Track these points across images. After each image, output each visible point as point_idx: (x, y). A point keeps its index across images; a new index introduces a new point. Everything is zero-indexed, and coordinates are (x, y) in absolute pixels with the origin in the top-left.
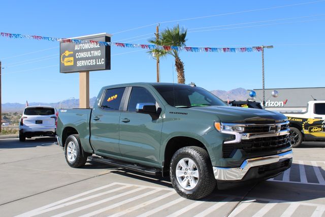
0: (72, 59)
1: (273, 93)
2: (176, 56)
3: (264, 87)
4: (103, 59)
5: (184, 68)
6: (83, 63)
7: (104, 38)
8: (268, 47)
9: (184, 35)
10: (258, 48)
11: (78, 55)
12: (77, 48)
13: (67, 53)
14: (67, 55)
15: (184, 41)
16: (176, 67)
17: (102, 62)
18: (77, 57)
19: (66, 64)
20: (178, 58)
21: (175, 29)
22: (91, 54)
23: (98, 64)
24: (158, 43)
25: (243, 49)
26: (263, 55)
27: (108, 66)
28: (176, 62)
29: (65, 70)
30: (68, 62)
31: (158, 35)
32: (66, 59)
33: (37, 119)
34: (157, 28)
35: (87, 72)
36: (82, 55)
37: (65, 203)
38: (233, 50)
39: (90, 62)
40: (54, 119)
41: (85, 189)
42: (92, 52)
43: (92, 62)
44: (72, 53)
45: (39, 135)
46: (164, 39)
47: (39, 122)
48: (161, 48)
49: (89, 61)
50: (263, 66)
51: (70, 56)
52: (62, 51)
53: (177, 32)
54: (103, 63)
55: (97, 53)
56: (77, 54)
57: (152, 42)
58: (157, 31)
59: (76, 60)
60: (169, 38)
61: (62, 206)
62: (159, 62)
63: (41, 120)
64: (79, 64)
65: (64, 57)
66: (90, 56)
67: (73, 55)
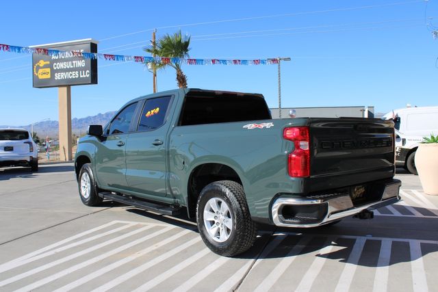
0: (48, 70)
1: (291, 112)
2: (178, 68)
3: (280, 105)
4: (88, 71)
5: (187, 82)
6: (62, 76)
7: (89, 45)
8: (285, 59)
9: (187, 44)
10: (274, 60)
11: (55, 66)
12: (54, 57)
13: (42, 63)
14: (41, 65)
15: (187, 50)
16: (177, 82)
17: (87, 74)
18: (55, 68)
19: (41, 77)
20: (180, 70)
21: (177, 35)
22: (72, 64)
23: (81, 76)
24: (156, 52)
25: (256, 62)
26: (279, 68)
27: (94, 79)
28: (178, 75)
29: (39, 84)
30: (43, 74)
31: (154, 43)
32: (41, 71)
33: (6, 146)
34: (153, 35)
35: (69, 87)
36: (62, 65)
37: (55, 248)
38: (245, 62)
39: (71, 75)
40: (28, 145)
41: (79, 230)
42: (74, 62)
43: (75, 75)
44: (48, 63)
45: (9, 166)
46: (164, 47)
47: (8, 149)
48: (159, 58)
49: (71, 73)
50: (279, 82)
51: (45, 66)
52: (35, 61)
53: (178, 39)
54: (88, 76)
55: (81, 64)
56: (55, 64)
57: (149, 51)
58: (153, 38)
59: (53, 72)
60: (169, 46)
61: (52, 253)
62: (155, 75)
63: (12, 146)
64: (58, 76)
65: (39, 68)
66: (72, 67)
67: (50, 66)
